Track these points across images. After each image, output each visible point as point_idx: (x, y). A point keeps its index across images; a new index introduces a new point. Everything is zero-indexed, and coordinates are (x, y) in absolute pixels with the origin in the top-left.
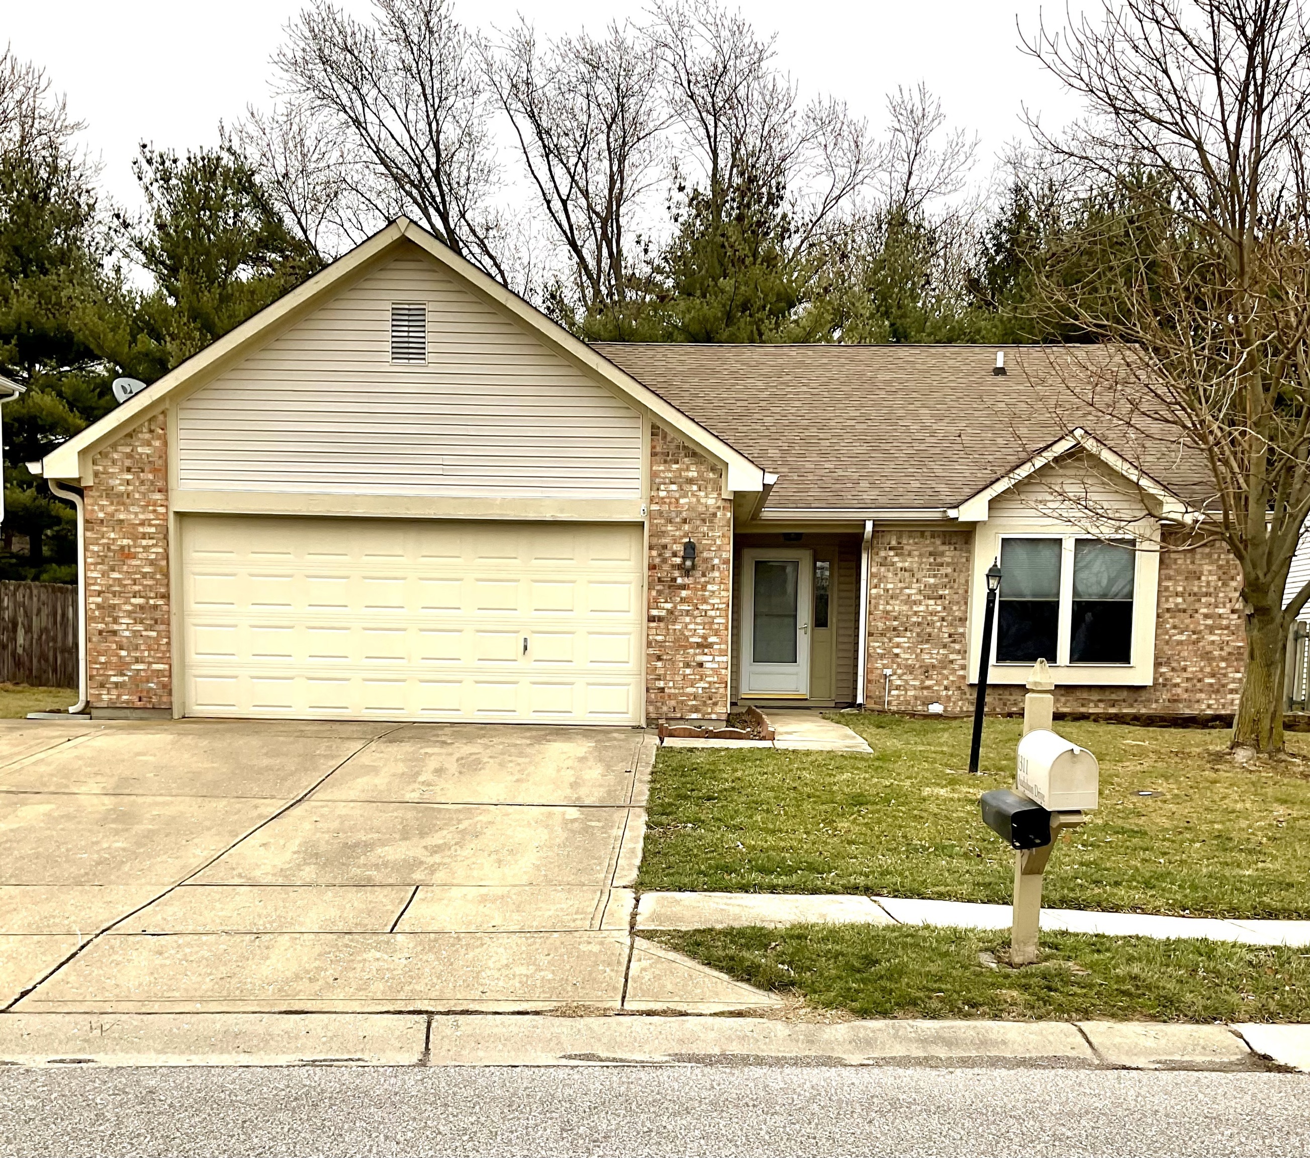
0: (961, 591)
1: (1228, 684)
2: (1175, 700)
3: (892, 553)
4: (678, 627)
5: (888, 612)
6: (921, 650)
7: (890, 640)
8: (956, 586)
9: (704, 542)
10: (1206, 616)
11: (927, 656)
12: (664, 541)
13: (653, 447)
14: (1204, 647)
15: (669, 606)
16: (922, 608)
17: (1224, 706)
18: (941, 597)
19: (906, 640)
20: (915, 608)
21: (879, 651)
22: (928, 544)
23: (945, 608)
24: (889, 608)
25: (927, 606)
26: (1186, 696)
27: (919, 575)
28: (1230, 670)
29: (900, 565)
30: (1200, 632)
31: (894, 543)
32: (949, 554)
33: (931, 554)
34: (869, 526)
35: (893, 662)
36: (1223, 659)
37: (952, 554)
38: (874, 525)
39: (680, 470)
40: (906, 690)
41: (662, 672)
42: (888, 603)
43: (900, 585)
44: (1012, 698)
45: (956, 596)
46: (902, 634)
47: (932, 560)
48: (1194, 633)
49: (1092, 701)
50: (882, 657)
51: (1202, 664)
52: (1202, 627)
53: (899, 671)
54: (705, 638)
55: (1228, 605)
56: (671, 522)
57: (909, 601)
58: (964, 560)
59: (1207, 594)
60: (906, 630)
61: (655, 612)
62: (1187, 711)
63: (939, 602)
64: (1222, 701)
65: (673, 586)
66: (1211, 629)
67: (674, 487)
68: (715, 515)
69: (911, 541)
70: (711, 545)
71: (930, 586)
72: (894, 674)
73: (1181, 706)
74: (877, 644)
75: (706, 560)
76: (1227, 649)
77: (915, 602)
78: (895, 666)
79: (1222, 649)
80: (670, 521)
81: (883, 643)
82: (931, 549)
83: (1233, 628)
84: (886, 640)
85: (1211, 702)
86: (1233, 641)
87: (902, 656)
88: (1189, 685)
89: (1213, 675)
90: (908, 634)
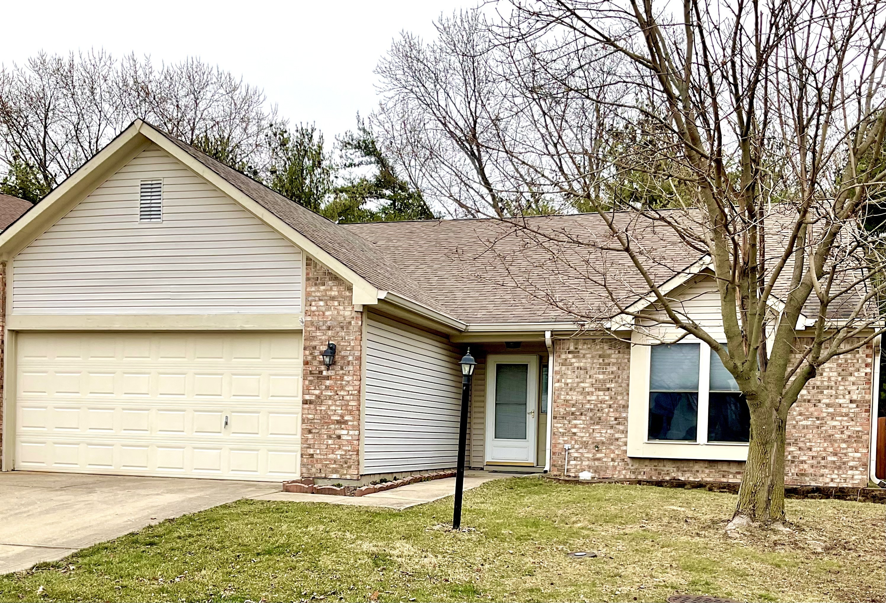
0: (624, 385)
1: (848, 461)
2: (803, 474)
3: (570, 356)
4: (323, 408)
5: (567, 401)
6: (593, 430)
7: (569, 422)
8: (620, 381)
9: (342, 344)
10: (828, 405)
11: (598, 435)
12: (314, 343)
13: (307, 274)
14: (826, 431)
15: (317, 392)
16: (594, 398)
17: (845, 480)
18: (608, 389)
19: (581, 422)
20: (588, 398)
21: (561, 430)
22: (598, 349)
23: (611, 398)
24: (568, 397)
25: (598, 396)
26: (811, 471)
27: (591, 372)
28: (850, 450)
29: (576, 365)
30: (823, 419)
31: (572, 348)
32: (614, 356)
33: (600, 356)
34: (548, 335)
35: (572, 439)
36: (844, 441)
37: (617, 356)
38: (552, 335)
39: (325, 291)
40: (581, 461)
41: (311, 442)
42: (568, 394)
43: (577, 380)
44: (666, 469)
45: (620, 389)
46: (578, 418)
47: (601, 360)
48: (818, 419)
49: (731, 473)
50: (563, 434)
51: (825, 445)
52: (825, 415)
53: (577, 446)
54: (342, 416)
55: (847, 397)
56: (319, 330)
57: (583, 392)
58: (626, 361)
59: (828, 388)
60: (581, 414)
61: (307, 397)
62: (813, 484)
63: (607, 393)
64: (844, 476)
65: (320, 377)
66: (833, 416)
67: (322, 303)
68: (350, 323)
69: (585, 347)
70: (347, 346)
71: (600, 381)
72: (573, 448)
73: (807, 479)
74: (559, 425)
75: (343, 357)
76: (847, 433)
77: (588, 394)
78: (573, 442)
79: (842, 432)
80: (318, 328)
81: (564, 424)
82: (601, 353)
83: (851, 415)
84: (566, 422)
85: (834, 476)
86: (852, 426)
87: (579, 434)
88: (814, 462)
89: (835, 454)
90: (583, 417)
